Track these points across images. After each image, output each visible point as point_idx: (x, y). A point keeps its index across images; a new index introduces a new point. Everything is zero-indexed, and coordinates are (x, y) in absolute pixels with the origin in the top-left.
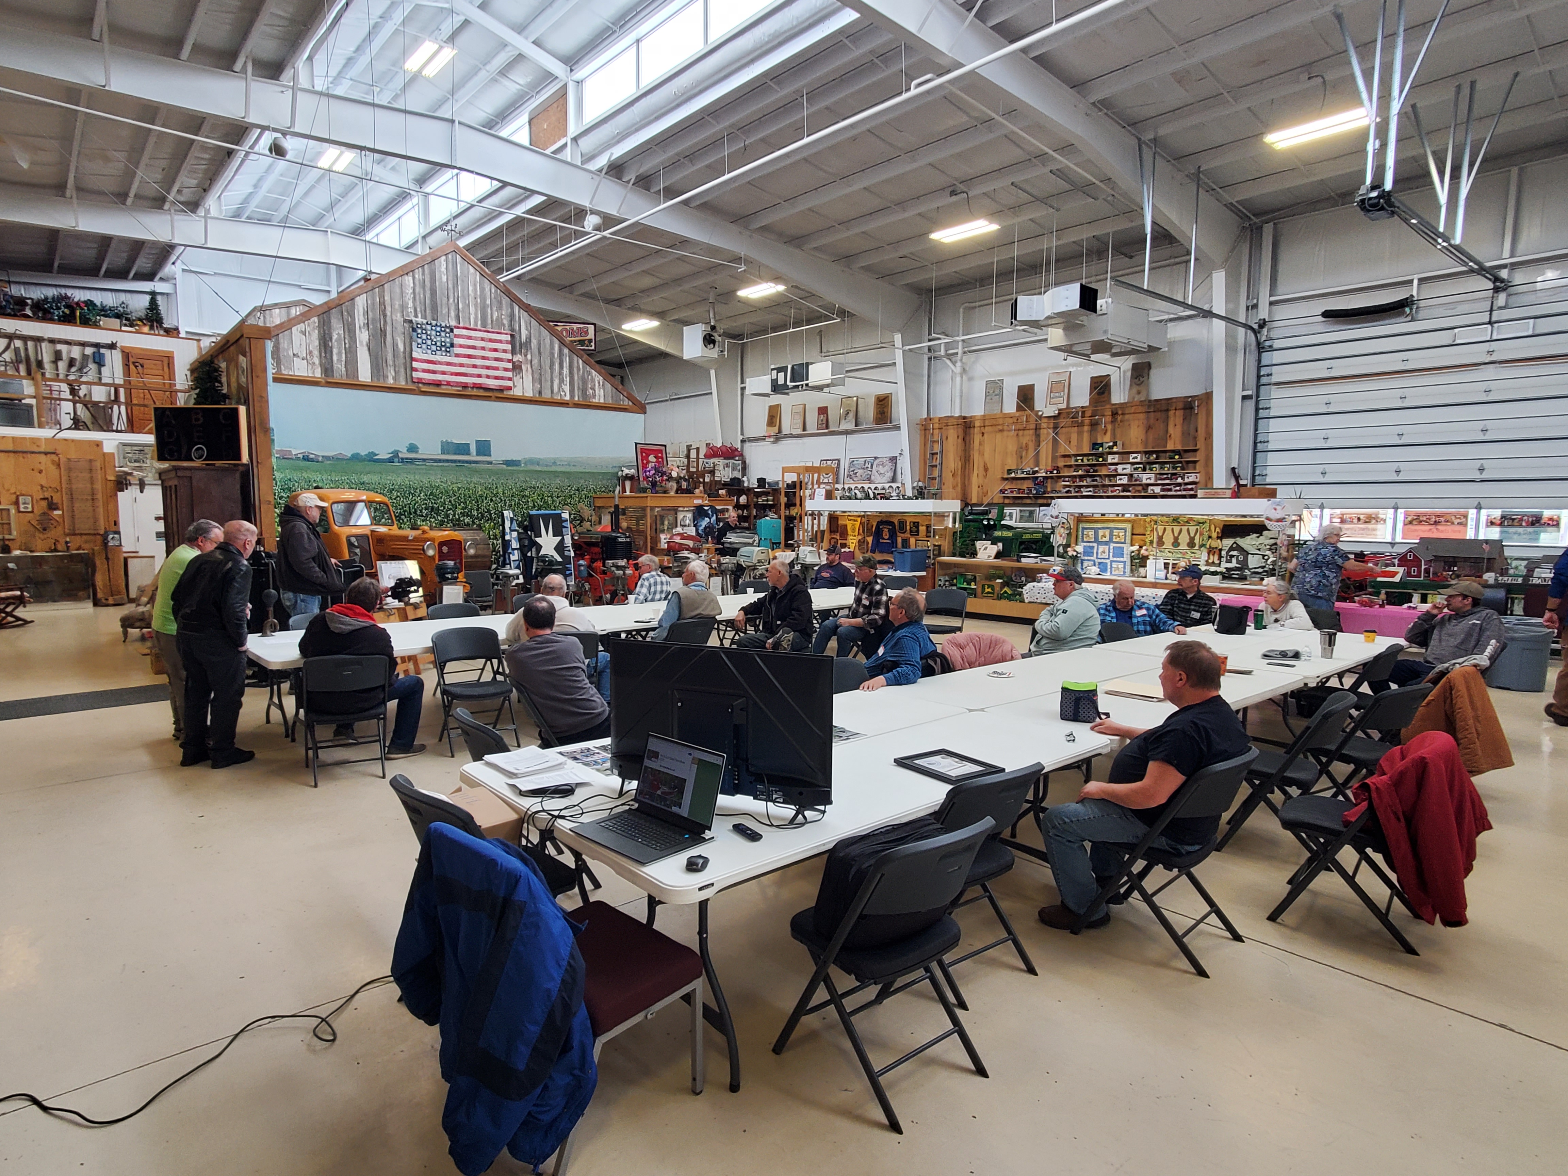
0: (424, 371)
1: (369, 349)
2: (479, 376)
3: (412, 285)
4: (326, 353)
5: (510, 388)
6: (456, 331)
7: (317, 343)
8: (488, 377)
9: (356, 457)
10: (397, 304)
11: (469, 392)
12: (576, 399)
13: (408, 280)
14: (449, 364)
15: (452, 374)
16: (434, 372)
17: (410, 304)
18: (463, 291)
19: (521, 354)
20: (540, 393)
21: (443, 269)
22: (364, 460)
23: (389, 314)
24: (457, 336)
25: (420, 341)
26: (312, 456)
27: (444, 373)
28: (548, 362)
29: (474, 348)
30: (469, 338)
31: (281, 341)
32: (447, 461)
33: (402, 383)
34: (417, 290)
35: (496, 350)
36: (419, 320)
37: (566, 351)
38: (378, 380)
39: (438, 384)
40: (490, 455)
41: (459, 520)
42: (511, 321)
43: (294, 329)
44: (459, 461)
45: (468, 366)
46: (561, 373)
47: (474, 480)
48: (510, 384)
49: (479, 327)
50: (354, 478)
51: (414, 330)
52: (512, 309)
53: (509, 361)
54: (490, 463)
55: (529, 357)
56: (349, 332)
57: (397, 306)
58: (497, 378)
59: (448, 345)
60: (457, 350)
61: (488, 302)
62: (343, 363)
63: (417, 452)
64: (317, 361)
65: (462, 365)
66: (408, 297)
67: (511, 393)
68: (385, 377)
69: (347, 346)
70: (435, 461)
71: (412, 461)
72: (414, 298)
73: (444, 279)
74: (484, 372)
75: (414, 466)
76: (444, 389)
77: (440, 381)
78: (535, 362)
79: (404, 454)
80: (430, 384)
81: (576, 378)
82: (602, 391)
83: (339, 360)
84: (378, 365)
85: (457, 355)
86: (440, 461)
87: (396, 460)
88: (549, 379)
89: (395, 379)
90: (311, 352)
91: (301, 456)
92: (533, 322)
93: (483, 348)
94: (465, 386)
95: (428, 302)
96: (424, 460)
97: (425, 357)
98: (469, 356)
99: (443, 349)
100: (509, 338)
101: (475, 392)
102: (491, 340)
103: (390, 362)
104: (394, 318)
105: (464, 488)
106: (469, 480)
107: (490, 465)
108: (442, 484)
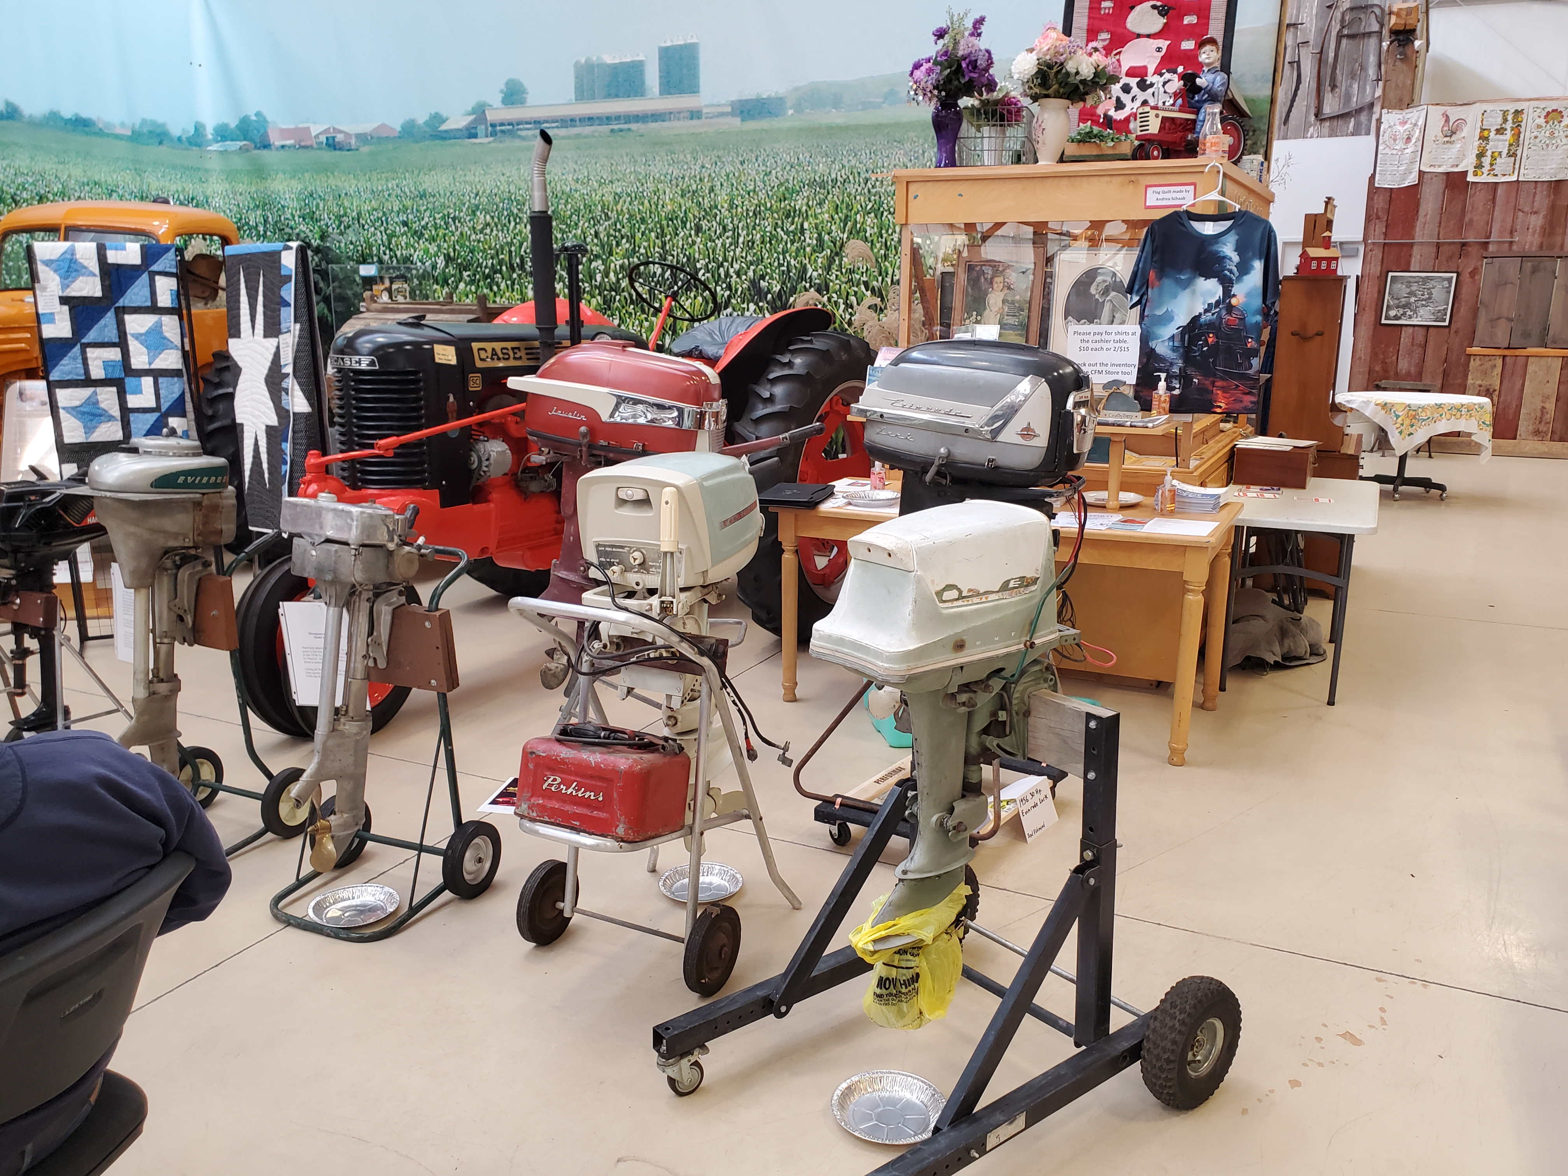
9: (412, 129)
22: (422, 134)
32: (591, 119)
40: (694, 89)
44: (618, 118)
47: (655, 170)
54: (697, 114)
63: (523, 102)
70: (564, 122)
71: (511, 129)
75: (517, 143)
86: (573, 121)
105: (629, 195)
106: (641, 169)
107: (695, 122)
108: (579, 186)
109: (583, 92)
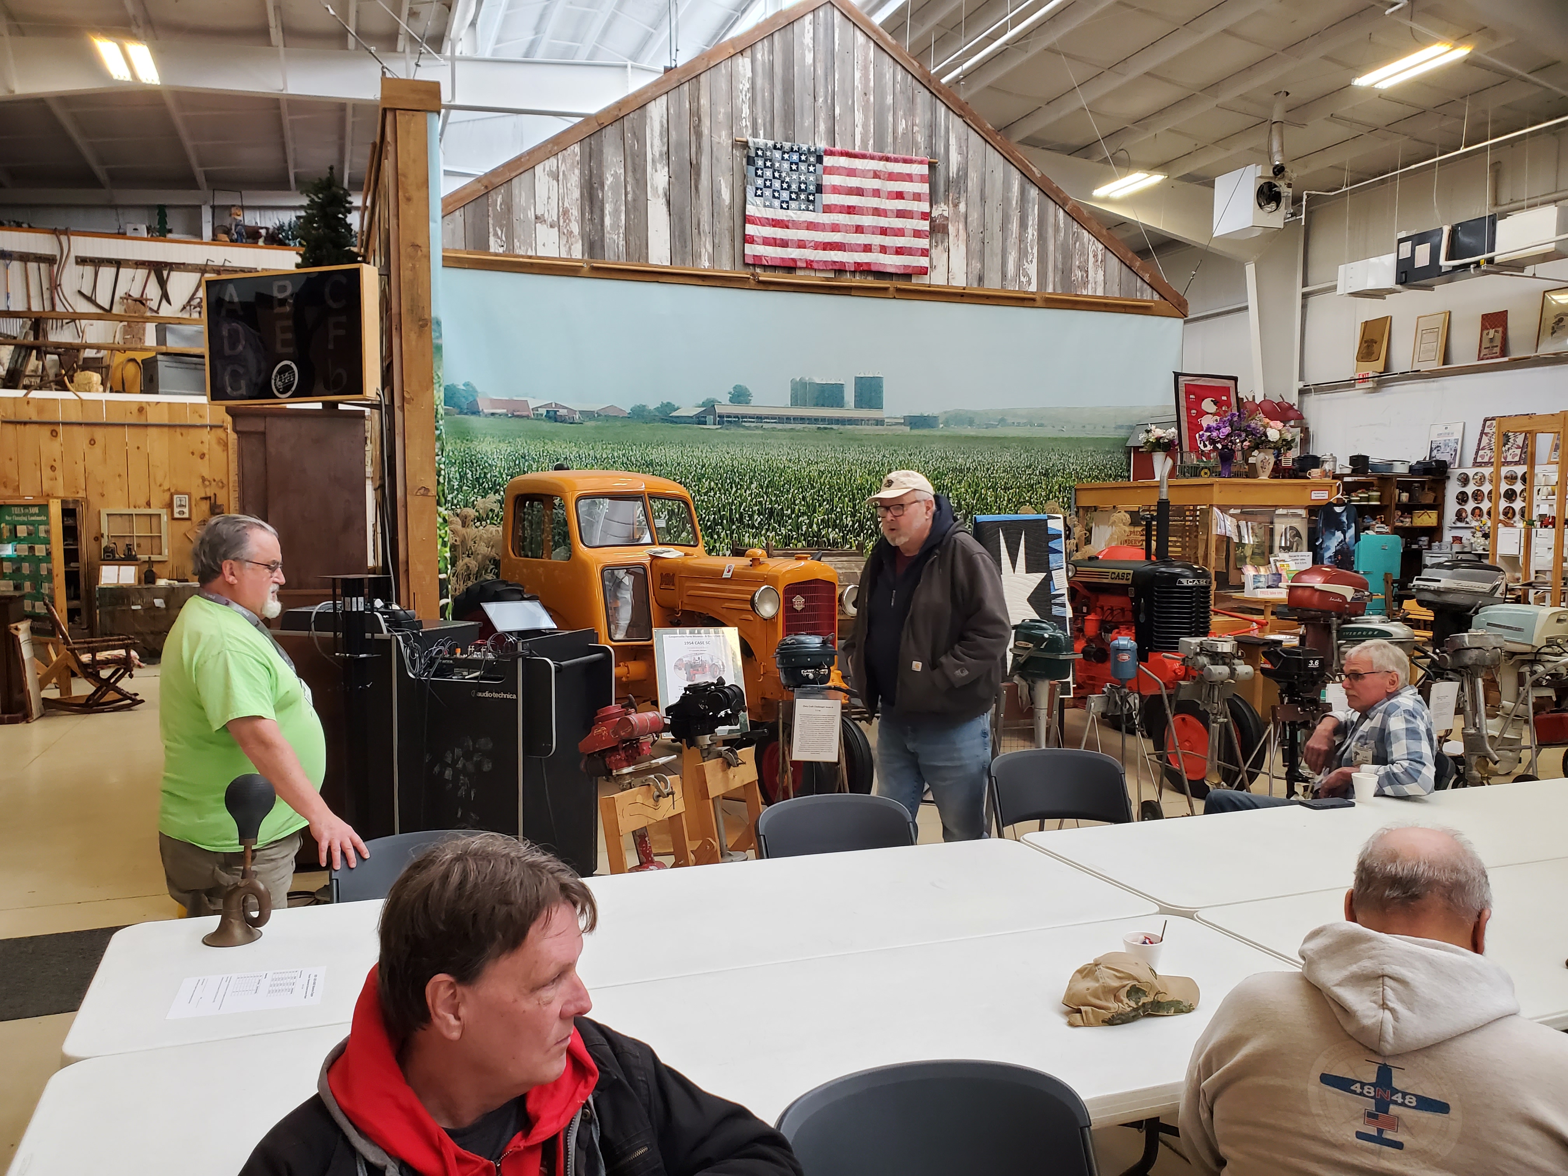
0: (767, 242)
1: (668, 203)
2: (867, 248)
3: (749, 74)
4: (592, 212)
5: (923, 271)
6: (828, 161)
7: (576, 194)
8: (883, 249)
9: (639, 415)
10: (722, 111)
11: (847, 280)
12: (1050, 289)
13: (743, 64)
14: (811, 226)
15: (818, 246)
16: (784, 244)
17: (746, 111)
18: (843, 80)
19: (947, 203)
20: (981, 279)
21: (808, 40)
22: (653, 419)
23: (706, 131)
24: (829, 171)
25: (760, 182)
26: (562, 412)
27: (801, 245)
28: (998, 217)
29: (859, 192)
30: (851, 173)
31: (516, 191)
32: (802, 420)
33: (726, 267)
34: (759, 82)
35: (900, 195)
36: (761, 141)
37: (1034, 192)
38: (683, 261)
39: (790, 267)
40: (879, 406)
41: (818, 534)
42: (931, 137)
43: (539, 169)
44: (823, 420)
45: (846, 229)
46: (1022, 239)
47: (851, 456)
48: (924, 262)
49: (870, 151)
50: (636, 453)
51: (750, 161)
52: (934, 111)
53: (925, 216)
54: (879, 422)
55: (962, 207)
56: (634, 171)
57: (721, 117)
58: (899, 251)
59: (812, 188)
60: (828, 198)
61: (889, 100)
62: (622, 230)
63: (747, 402)
64: (575, 228)
65: (835, 228)
66: (742, 96)
67: (926, 280)
68: (696, 256)
69: (630, 197)
70: (781, 419)
71: (737, 420)
72: (753, 100)
73: (809, 58)
74: (877, 240)
75: (741, 431)
76: (801, 277)
77: (794, 260)
78: (974, 217)
79: (725, 408)
80: (774, 268)
81: (1051, 247)
82: (1101, 273)
83: (615, 225)
84: (682, 232)
85: (828, 209)
86: (788, 419)
87: (710, 418)
88: (999, 251)
89: (712, 259)
90: (566, 212)
91: (543, 411)
92: (974, 138)
93: (876, 193)
94: (839, 270)
95: (777, 104)
96: (760, 418)
97: (770, 214)
98: (850, 210)
99: (803, 197)
100: (924, 170)
101: (858, 281)
102: (892, 177)
103: (706, 226)
104: (716, 139)
105: (829, 472)
106: (840, 456)
107: (879, 427)
108: (791, 465)
109: (796, 401)
